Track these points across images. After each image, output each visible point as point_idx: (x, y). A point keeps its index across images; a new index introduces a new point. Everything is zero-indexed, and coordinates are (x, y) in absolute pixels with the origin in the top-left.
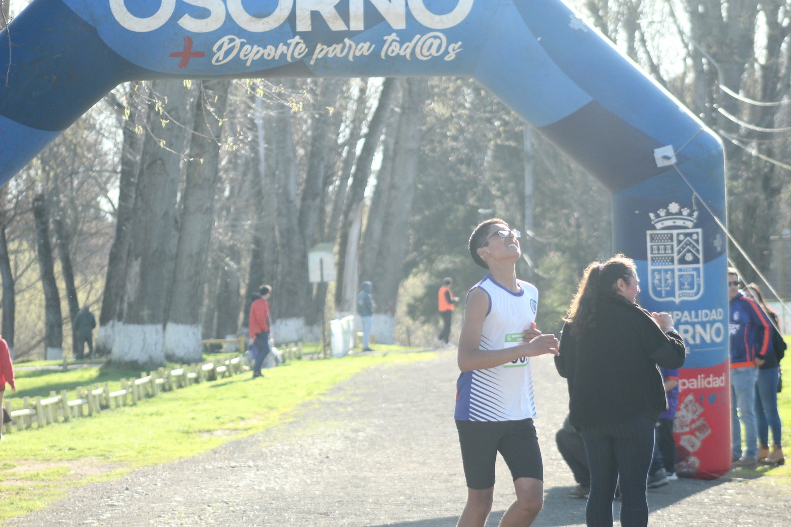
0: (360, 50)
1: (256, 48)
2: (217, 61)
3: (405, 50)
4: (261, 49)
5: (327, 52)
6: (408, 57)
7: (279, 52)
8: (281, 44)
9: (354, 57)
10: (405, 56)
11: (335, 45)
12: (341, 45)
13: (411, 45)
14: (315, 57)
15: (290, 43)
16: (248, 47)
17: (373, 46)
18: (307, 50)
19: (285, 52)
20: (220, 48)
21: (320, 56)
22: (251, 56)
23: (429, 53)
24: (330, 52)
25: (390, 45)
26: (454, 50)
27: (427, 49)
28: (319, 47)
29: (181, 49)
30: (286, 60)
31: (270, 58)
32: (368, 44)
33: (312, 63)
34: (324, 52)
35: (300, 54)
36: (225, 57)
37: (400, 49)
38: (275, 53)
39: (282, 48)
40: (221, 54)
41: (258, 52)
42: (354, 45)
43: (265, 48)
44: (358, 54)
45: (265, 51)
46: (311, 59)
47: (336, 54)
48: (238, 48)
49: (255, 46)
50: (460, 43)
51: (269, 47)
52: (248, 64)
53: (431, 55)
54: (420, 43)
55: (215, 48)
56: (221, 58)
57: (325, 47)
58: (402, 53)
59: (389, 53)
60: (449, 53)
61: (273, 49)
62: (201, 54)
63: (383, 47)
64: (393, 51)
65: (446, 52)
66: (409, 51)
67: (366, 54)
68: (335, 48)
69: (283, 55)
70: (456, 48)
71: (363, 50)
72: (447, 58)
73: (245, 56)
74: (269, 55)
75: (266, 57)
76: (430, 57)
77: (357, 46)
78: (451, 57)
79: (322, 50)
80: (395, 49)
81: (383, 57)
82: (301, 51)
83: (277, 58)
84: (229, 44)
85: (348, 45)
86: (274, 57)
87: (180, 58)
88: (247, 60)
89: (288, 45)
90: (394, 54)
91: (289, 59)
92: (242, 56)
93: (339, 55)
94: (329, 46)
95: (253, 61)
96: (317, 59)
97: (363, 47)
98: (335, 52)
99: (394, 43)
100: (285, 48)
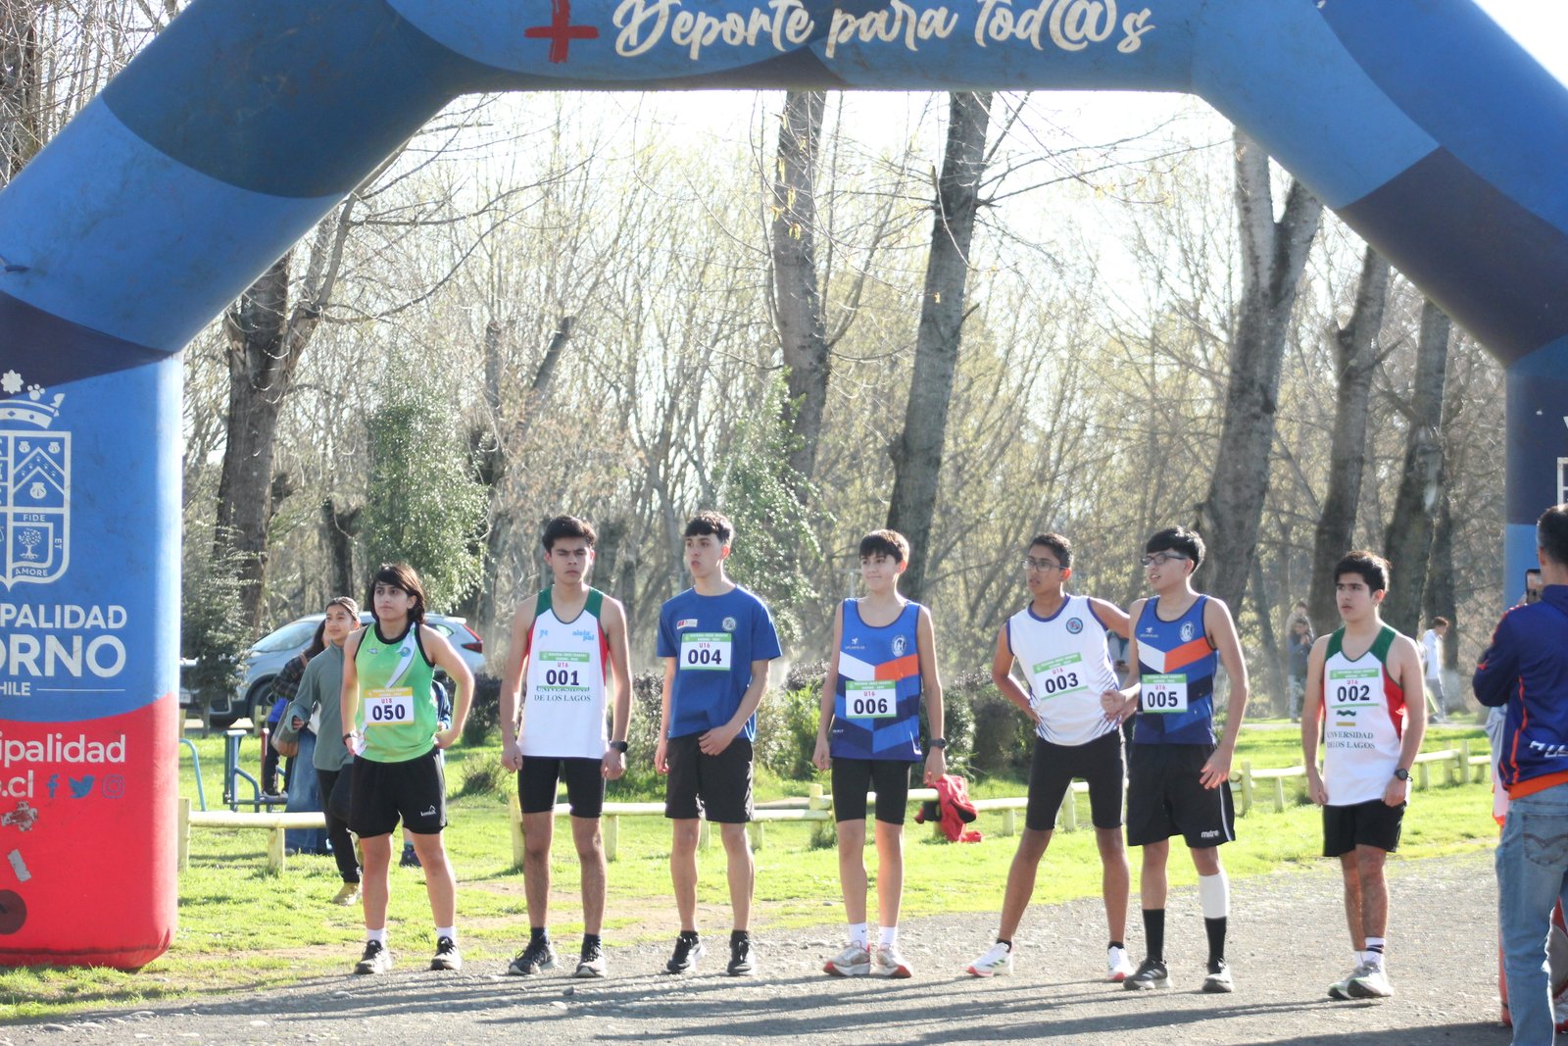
0: (928, 25)
1: (703, 19)
2: (627, 47)
3: (1027, 27)
4: (714, 21)
5: (857, 30)
6: (1035, 42)
7: (753, 29)
8: (756, 11)
9: (918, 40)
10: (1029, 39)
11: (871, 15)
12: (884, 15)
13: (1039, 15)
14: (832, 40)
15: (776, 9)
16: (685, 16)
17: (956, 16)
18: (812, 23)
19: (767, 28)
20: (627, 18)
21: (844, 38)
22: (696, 37)
23: (1078, 36)
24: (864, 29)
25: (992, 15)
26: (1135, 29)
27: (1074, 25)
28: (838, 17)
29: (547, 21)
30: (773, 47)
31: (736, 42)
32: (943, 12)
33: (830, 53)
34: (850, 29)
35: (799, 33)
36: (642, 39)
37: (1015, 26)
38: (746, 30)
39: (758, 20)
40: (631, 32)
41: (709, 27)
42: (912, 14)
43: (722, 19)
44: (925, 34)
45: (724, 25)
46: (825, 45)
47: (876, 37)
48: (666, 19)
49: (702, 15)
50: (1147, 13)
51: (731, 17)
52: (694, 54)
53: (1085, 38)
54: (1057, 12)
55: (617, 18)
56: (633, 42)
57: (850, 18)
58: (1021, 35)
59: (993, 33)
60: (1125, 35)
61: (740, 21)
62: (590, 33)
63: (976, 19)
64: (1000, 30)
65: (1119, 34)
66: (1035, 28)
67: (942, 34)
68: (874, 20)
69: (764, 37)
70: (1139, 24)
71: (934, 24)
72: (1122, 47)
73: (684, 36)
74: (733, 35)
75: (727, 38)
76: (1085, 44)
77: (919, 16)
78: (1130, 44)
79: (845, 24)
80: (1003, 24)
81: (981, 43)
82: (801, 27)
83: (751, 42)
84: (645, 8)
85: (899, 15)
86: (745, 38)
87: (549, 41)
88: (689, 46)
89: (771, 13)
90: (1003, 37)
91: (778, 45)
92: (676, 37)
93: (883, 36)
94: (859, 15)
95: (702, 48)
96: (838, 46)
97: (932, 18)
98: (873, 29)
99: (1001, 11)
100: (765, 19)
